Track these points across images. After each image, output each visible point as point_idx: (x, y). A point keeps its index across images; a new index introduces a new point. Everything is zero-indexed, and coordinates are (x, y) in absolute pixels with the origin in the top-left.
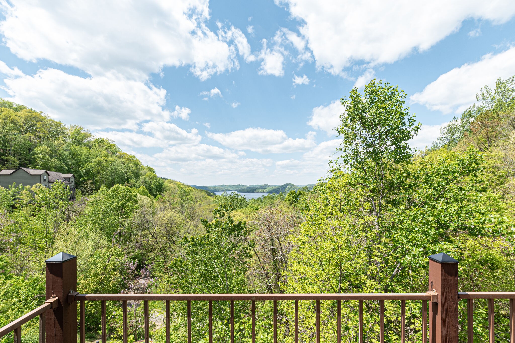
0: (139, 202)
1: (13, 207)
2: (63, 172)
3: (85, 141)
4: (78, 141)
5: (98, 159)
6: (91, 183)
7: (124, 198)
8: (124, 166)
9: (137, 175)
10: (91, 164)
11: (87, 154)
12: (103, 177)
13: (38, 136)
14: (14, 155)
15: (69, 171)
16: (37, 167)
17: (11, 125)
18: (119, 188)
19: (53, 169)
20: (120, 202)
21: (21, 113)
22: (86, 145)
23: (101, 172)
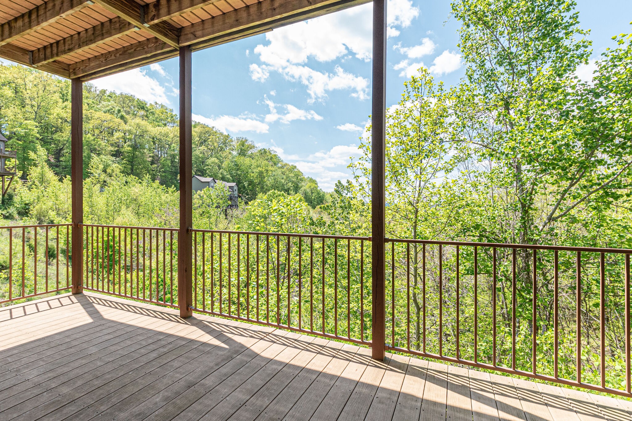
2: (228, 181)
3: (249, 153)
4: (243, 153)
5: (259, 169)
8: (285, 177)
10: (253, 174)
11: (249, 165)
12: (264, 188)
13: (210, 149)
15: (233, 181)
22: (250, 157)
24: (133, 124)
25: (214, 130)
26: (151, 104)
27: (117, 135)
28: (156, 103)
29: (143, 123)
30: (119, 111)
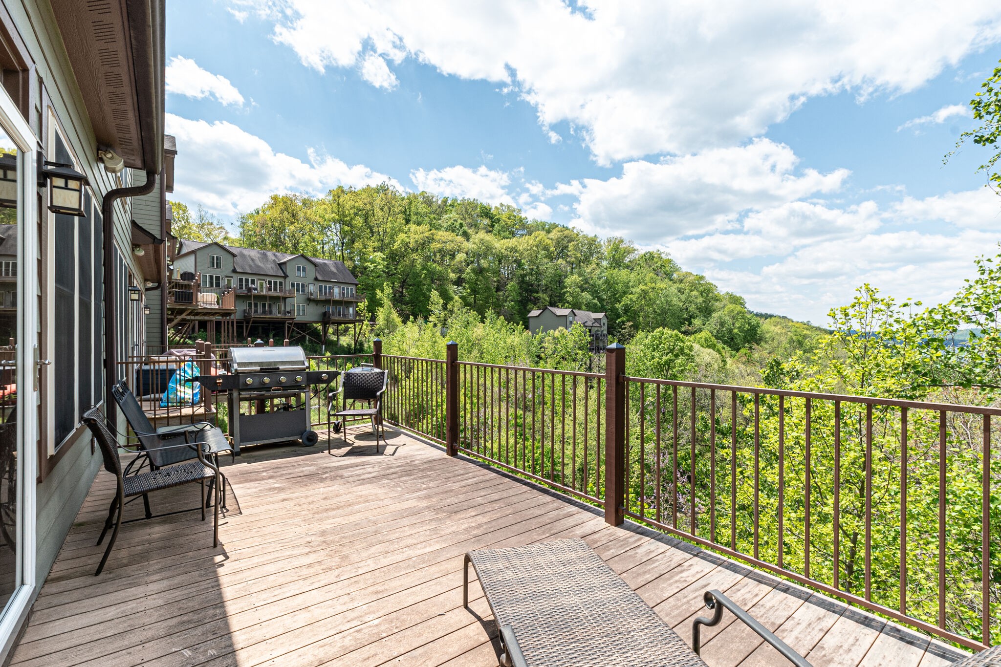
0: (697, 359)
1: (539, 357)
2: (595, 311)
3: (627, 260)
4: (617, 263)
5: (642, 287)
6: (631, 327)
7: (672, 351)
8: (683, 297)
9: (707, 311)
10: (631, 296)
11: (626, 281)
12: (649, 317)
13: (570, 262)
14: (545, 291)
15: (601, 309)
16: (566, 305)
17: (543, 252)
18: (663, 334)
19: (584, 307)
20: (665, 358)
21: (554, 234)
22: (627, 267)
23: (646, 308)
24: (476, 241)
25: (575, 231)
26: (496, 207)
27: (460, 257)
28: (502, 205)
29: (489, 238)
30: (461, 225)
